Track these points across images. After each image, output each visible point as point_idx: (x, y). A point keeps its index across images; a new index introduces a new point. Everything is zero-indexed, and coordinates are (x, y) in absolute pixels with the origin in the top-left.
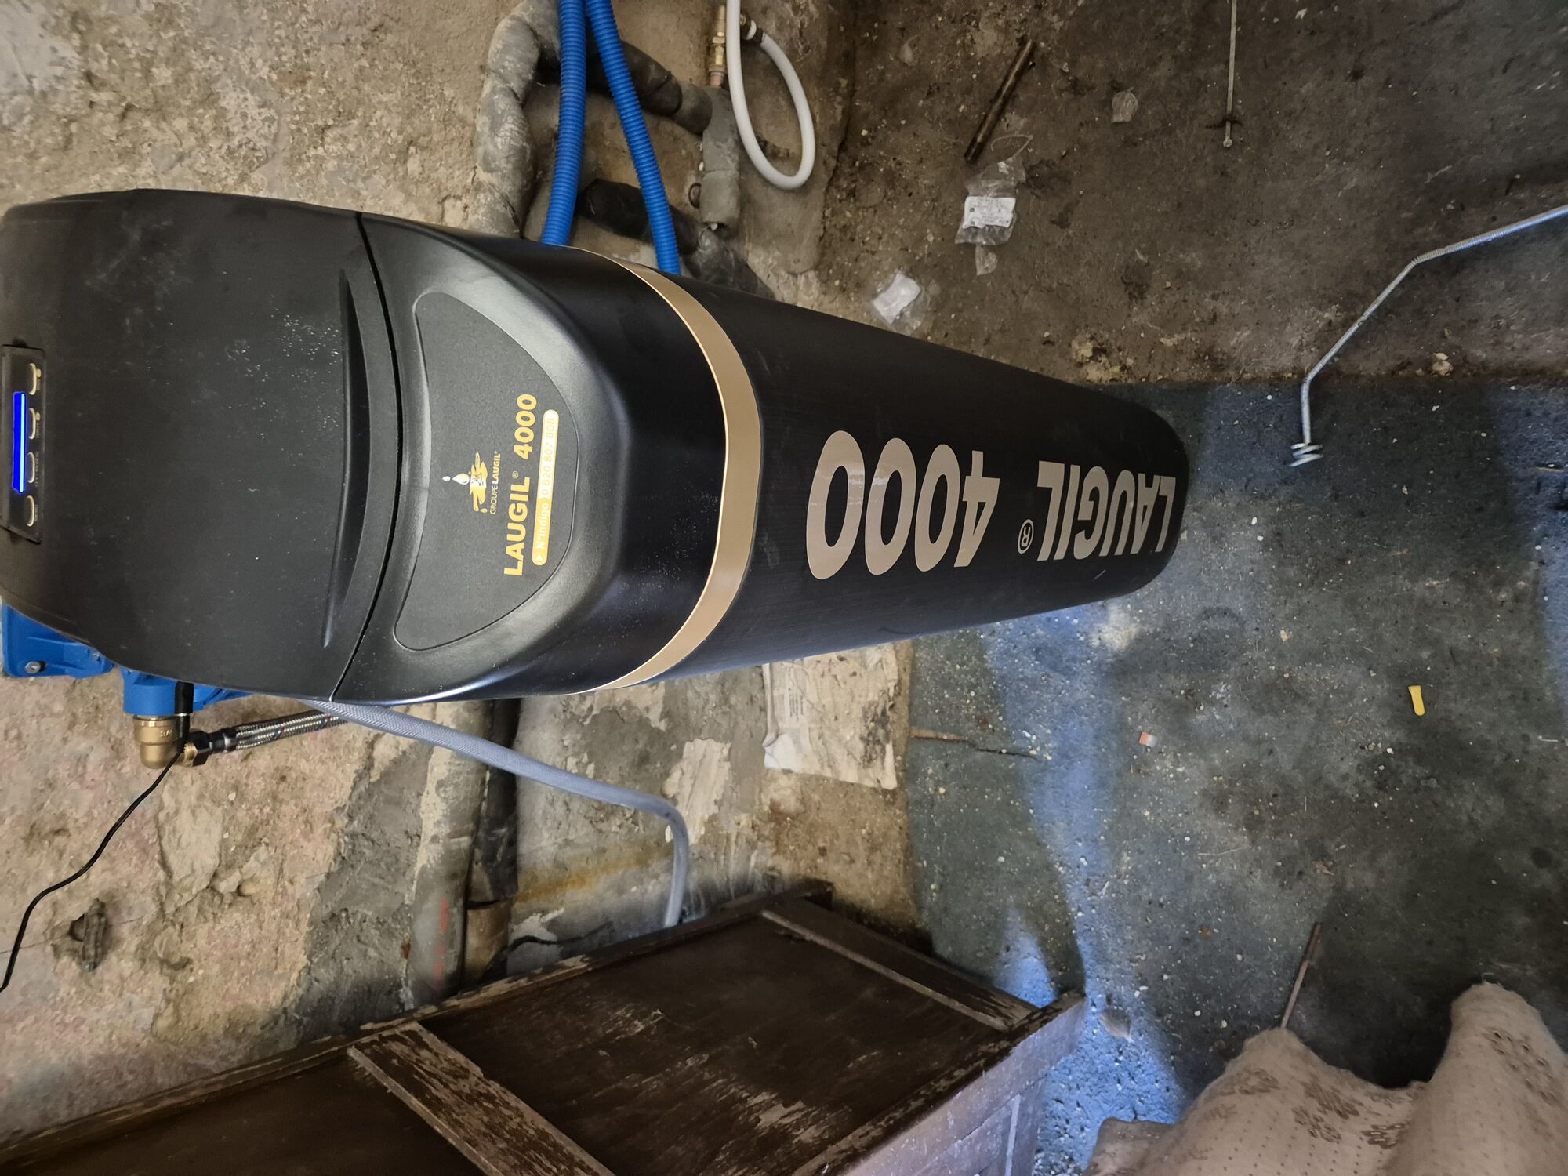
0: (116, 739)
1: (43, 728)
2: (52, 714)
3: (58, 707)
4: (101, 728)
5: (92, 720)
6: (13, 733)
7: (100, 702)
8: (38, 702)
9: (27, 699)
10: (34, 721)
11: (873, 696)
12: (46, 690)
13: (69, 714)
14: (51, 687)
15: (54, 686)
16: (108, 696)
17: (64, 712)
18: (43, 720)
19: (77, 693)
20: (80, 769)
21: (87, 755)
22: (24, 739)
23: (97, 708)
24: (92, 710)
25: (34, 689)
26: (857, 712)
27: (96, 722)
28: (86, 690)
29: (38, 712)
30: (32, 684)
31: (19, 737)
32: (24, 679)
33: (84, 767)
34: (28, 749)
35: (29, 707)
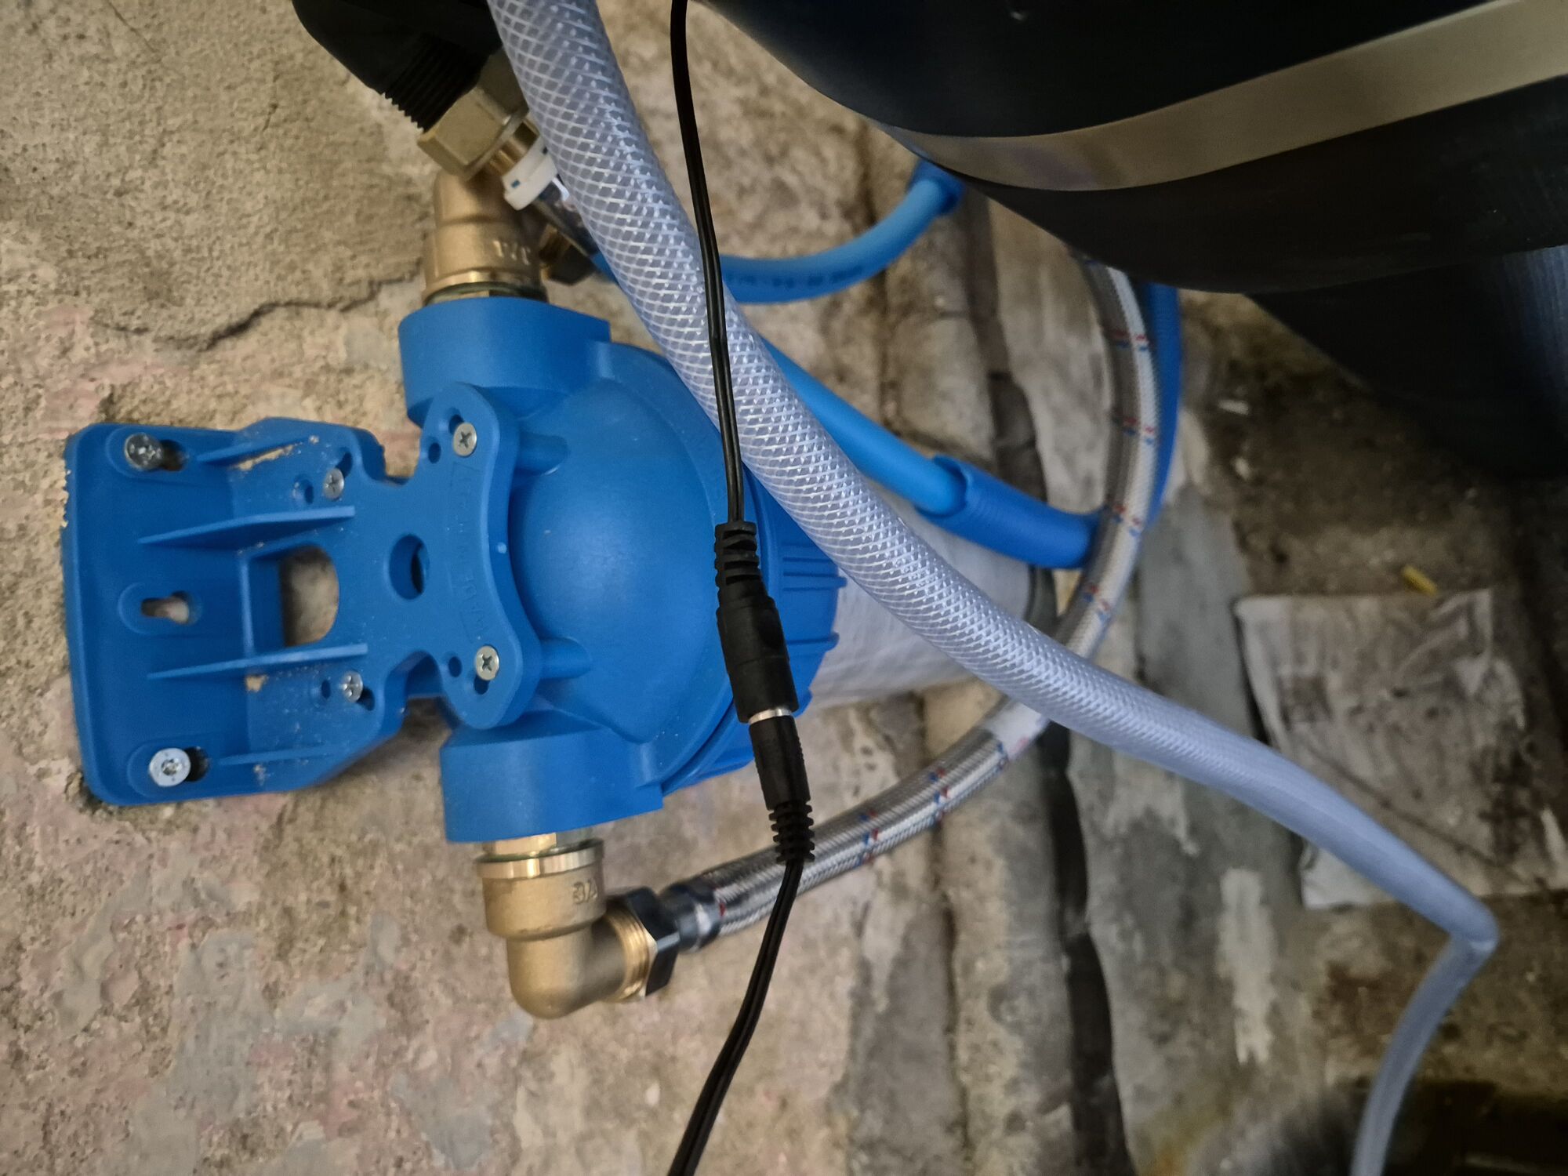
0: (397, 973)
1: (210, 962)
2: (232, 917)
3: (244, 895)
4: (356, 946)
5: (335, 926)
6: (126, 990)
7: (348, 871)
8: (189, 883)
9: (157, 878)
10: (184, 944)
11: (1483, 739)
12: (207, 846)
13: (275, 912)
14: (221, 836)
15: (230, 833)
16: (362, 853)
17: (261, 908)
18: (209, 939)
19: (289, 847)
20: (318, 1077)
21: (333, 1033)
22: (162, 1004)
23: (342, 888)
24: (331, 896)
25: (174, 844)
26: (1459, 773)
27: (344, 929)
28: (310, 838)
29: (191, 915)
30: (170, 826)
31: (143, 999)
32: (143, 814)
33: (328, 1068)
34: (173, 1032)
35: (164, 902)
